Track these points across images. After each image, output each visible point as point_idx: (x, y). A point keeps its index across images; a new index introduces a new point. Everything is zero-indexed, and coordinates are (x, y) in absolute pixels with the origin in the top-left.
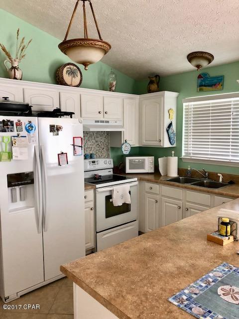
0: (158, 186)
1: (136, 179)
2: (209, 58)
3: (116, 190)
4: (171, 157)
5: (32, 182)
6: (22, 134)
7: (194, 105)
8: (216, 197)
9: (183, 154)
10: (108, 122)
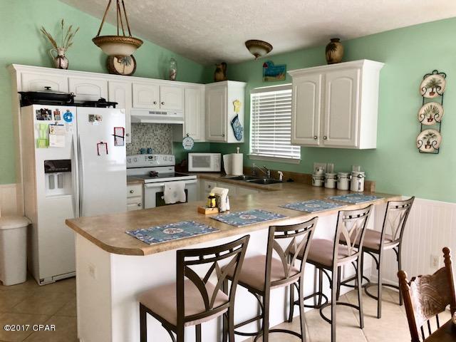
1: (195, 177)
2: (268, 47)
3: (168, 186)
4: (236, 154)
5: (70, 170)
6: (59, 122)
7: (261, 97)
9: (251, 151)
10: (165, 113)
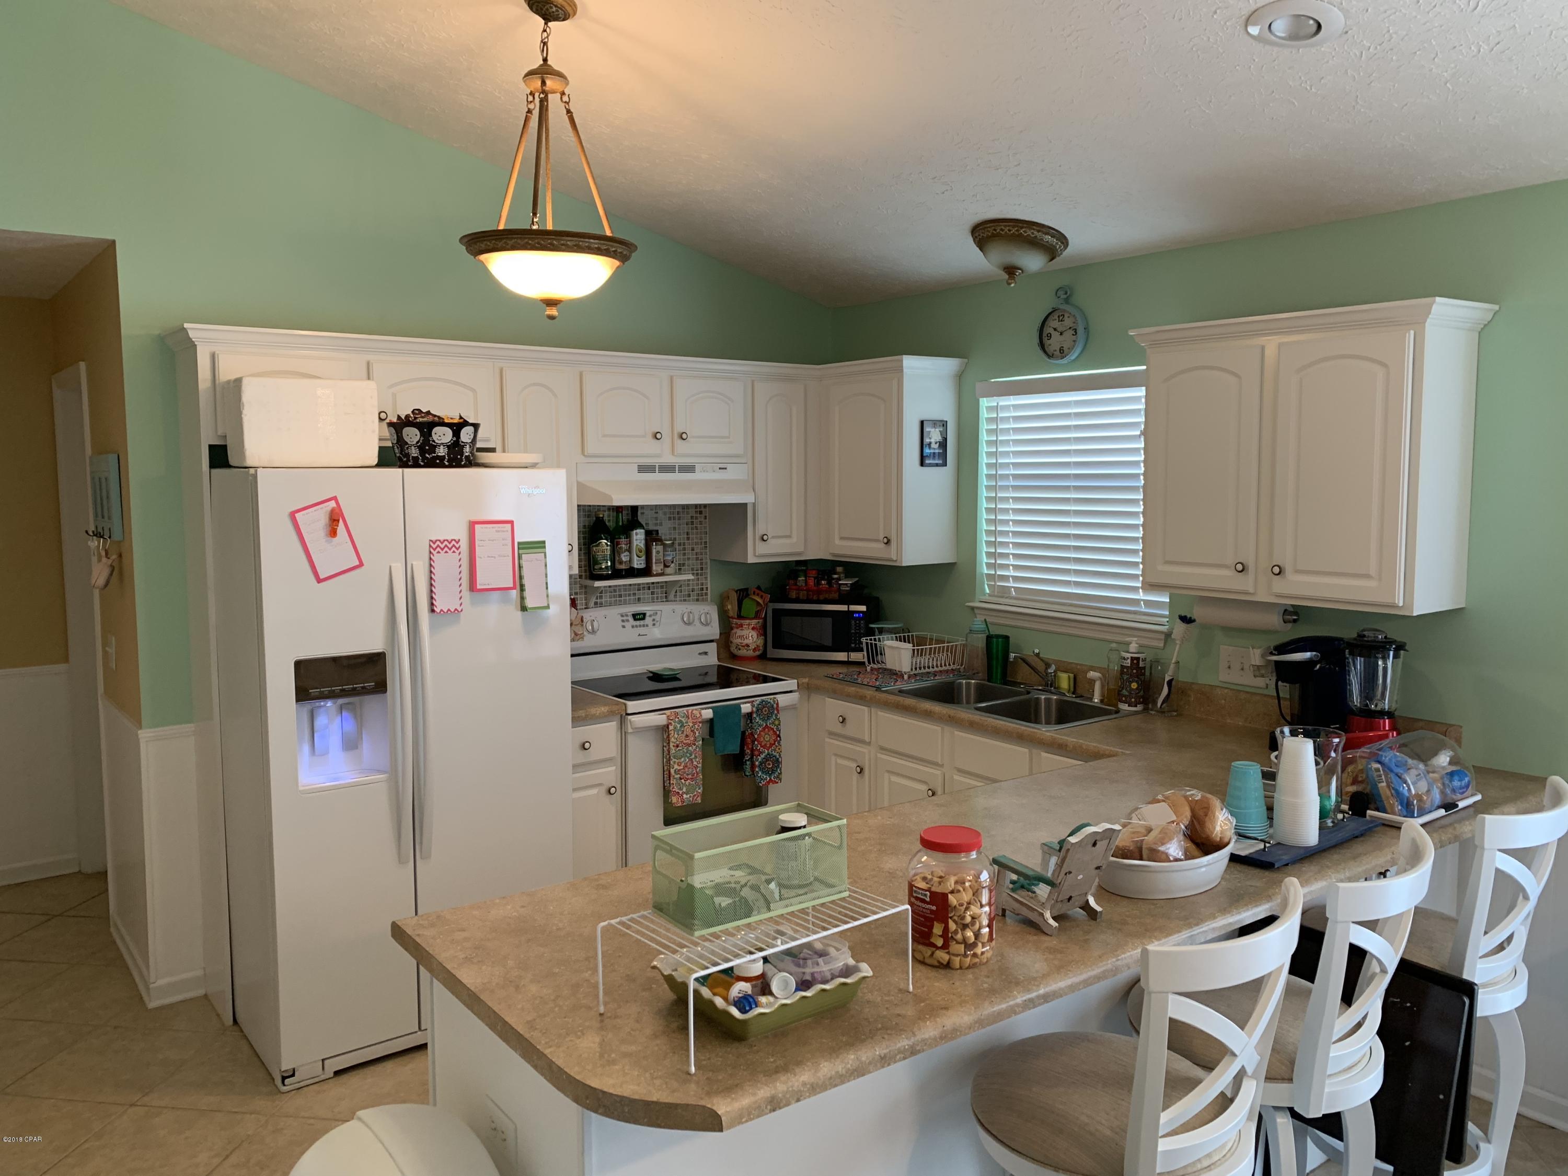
0: (866, 709)
1: (793, 683)
2: (1051, 242)
5: (381, 687)
8: (1044, 755)
10: (689, 469)
